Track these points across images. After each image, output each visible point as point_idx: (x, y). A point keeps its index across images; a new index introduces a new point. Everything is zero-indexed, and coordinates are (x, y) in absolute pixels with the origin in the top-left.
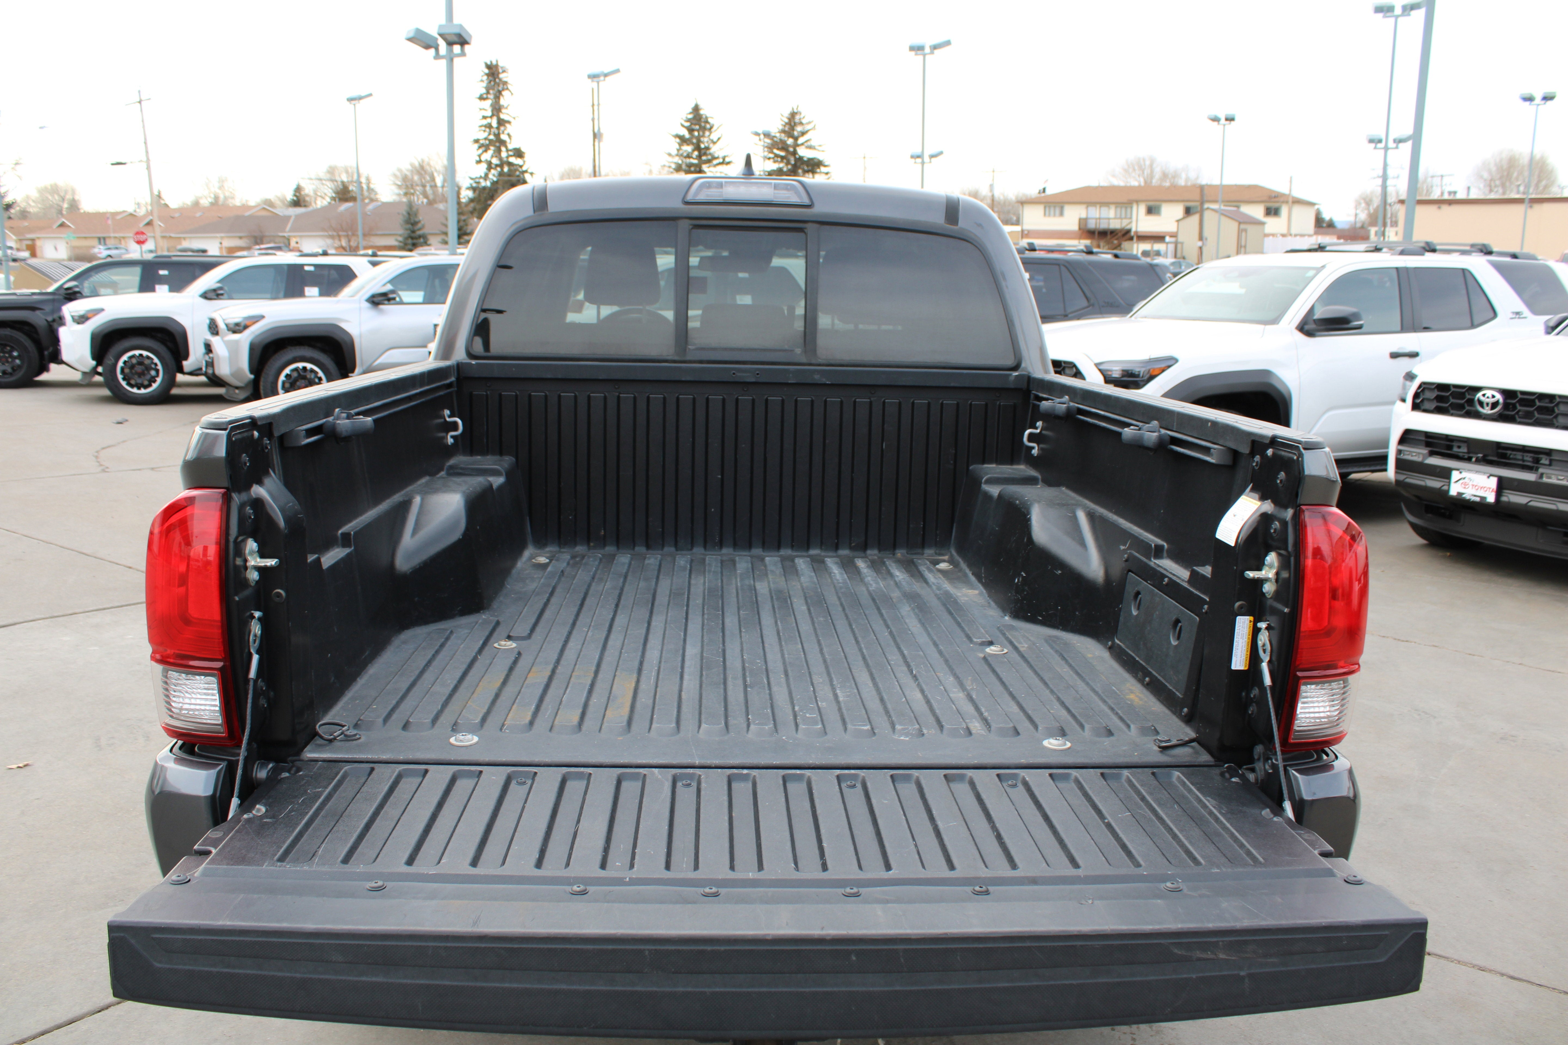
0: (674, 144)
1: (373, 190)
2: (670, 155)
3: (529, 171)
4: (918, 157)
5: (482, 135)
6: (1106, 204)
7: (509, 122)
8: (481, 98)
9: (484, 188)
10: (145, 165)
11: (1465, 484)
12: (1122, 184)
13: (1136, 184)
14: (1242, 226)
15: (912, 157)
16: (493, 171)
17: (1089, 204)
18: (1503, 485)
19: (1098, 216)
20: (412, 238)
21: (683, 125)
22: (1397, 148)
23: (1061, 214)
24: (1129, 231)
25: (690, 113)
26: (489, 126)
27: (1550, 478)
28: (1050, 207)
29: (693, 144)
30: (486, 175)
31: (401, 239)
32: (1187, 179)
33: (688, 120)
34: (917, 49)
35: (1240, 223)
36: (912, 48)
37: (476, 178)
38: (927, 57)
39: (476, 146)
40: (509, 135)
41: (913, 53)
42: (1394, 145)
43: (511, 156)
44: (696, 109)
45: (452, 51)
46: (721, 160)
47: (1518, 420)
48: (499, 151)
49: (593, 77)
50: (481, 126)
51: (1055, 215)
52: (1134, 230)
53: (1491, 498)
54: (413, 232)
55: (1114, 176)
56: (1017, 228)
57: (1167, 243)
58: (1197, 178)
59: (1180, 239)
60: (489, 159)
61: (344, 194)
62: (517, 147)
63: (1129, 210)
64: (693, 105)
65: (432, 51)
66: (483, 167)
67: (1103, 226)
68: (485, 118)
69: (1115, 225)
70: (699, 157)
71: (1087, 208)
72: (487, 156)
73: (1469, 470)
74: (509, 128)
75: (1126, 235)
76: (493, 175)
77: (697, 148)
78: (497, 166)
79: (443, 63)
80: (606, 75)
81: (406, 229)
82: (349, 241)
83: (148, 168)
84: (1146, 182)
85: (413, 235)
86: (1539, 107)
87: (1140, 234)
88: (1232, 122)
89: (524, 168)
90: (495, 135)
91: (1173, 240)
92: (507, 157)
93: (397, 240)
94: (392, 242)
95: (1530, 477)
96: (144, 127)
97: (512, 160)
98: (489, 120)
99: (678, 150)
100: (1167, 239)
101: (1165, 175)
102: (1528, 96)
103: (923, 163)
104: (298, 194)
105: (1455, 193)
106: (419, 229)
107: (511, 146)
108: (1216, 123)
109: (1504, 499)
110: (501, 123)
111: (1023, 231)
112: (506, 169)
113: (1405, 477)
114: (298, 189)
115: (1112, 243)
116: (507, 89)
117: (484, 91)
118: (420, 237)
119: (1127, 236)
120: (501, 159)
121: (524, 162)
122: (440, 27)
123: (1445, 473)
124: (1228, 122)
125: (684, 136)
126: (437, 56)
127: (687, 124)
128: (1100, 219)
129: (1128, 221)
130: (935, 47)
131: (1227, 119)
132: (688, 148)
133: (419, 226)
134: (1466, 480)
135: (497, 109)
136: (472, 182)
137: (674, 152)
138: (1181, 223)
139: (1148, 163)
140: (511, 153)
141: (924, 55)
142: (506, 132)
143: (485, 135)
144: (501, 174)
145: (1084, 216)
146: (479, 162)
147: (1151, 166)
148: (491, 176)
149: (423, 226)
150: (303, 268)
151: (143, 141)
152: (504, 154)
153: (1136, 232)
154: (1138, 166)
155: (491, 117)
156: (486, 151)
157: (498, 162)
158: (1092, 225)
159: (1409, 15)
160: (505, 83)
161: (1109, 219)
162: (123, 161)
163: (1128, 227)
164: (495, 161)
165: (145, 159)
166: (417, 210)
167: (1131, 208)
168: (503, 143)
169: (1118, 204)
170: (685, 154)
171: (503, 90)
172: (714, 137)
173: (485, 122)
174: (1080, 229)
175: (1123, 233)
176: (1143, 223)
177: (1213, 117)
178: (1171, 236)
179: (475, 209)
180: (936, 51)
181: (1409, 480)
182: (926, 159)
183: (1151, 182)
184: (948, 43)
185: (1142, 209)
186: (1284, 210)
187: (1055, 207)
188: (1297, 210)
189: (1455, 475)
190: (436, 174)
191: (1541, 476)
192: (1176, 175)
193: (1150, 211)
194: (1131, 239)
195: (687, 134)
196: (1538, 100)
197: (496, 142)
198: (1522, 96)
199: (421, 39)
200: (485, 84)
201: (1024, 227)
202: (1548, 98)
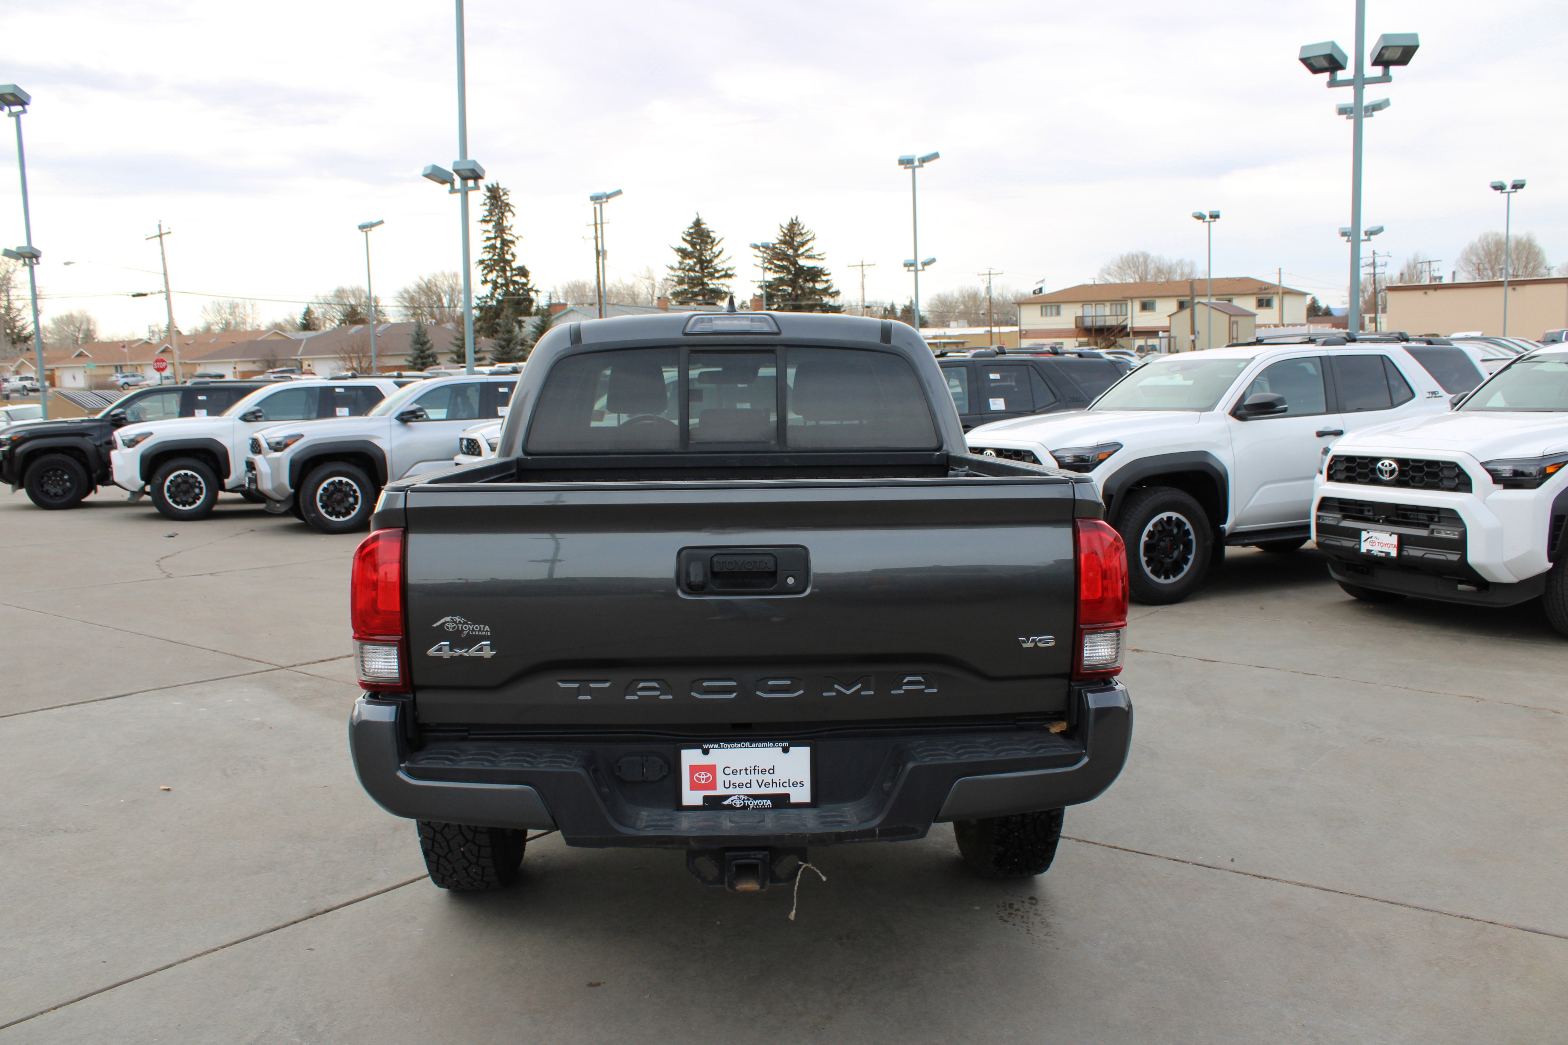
0: (675, 259)
1: (381, 312)
2: (672, 268)
3: (534, 289)
4: (911, 265)
5: (487, 256)
6: (1102, 302)
7: (513, 242)
8: (485, 220)
9: (491, 307)
10: (164, 296)
11: (1373, 542)
12: (1118, 281)
13: (1132, 281)
14: (1233, 319)
15: (905, 265)
16: (499, 291)
17: (1084, 302)
18: (1402, 541)
19: (1094, 314)
20: (422, 358)
21: (684, 240)
22: (1369, 240)
23: (1058, 314)
24: (1125, 327)
25: (691, 228)
26: (493, 247)
27: (1440, 533)
28: (1046, 306)
29: (695, 257)
30: (492, 294)
31: (410, 359)
32: (1182, 274)
33: (690, 234)
34: (906, 162)
35: (1230, 316)
36: (902, 162)
37: (483, 297)
38: (917, 170)
39: (481, 267)
40: (513, 255)
41: (902, 167)
42: (1366, 238)
43: (516, 275)
44: (697, 224)
45: (467, 185)
46: (723, 273)
47: (1412, 484)
48: (504, 270)
49: (596, 199)
50: (485, 248)
51: (1051, 315)
52: (1129, 326)
53: (1394, 553)
54: (423, 352)
55: (1109, 274)
56: (1016, 329)
57: (1161, 338)
58: (1191, 273)
59: (1173, 334)
60: (494, 279)
61: (352, 317)
62: (521, 265)
63: (1124, 307)
64: (694, 220)
65: (448, 186)
66: (489, 286)
67: (1100, 323)
68: (489, 239)
69: (1111, 322)
70: (702, 269)
71: (1083, 306)
72: (492, 276)
73: (1375, 530)
74: (513, 249)
75: (1122, 331)
76: (499, 294)
77: (700, 260)
78: (502, 285)
79: (458, 196)
80: (608, 197)
81: (416, 350)
82: (360, 363)
83: (168, 298)
84: (1141, 279)
85: (422, 355)
86: (1511, 194)
87: (1135, 330)
88: (1217, 220)
89: (529, 286)
90: (499, 255)
91: (1166, 334)
92: (512, 276)
93: (406, 360)
94: (402, 362)
95: (1423, 533)
96: (164, 259)
97: (516, 278)
98: (493, 241)
99: (681, 263)
100: (1161, 334)
101: (1159, 271)
102: (1500, 184)
103: (916, 271)
104: (307, 318)
105: (1440, 278)
106: (428, 349)
107: (515, 265)
108: (1201, 221)
109: (1405, 553)
110: (505, 243)
111: (1020, 331)
112: (511, 288)
113: (1324, 539)
114: (308, 313)
115: (1109, 339)
116: (510, 210)
117: (486, 213)
118: (429, 356)
119: (1124, 332)
120: (506, 278)
121: (528, 281)
122: (455, 163)
123: (1356, 534)
124: (1213, 220)
125: (686, 249)
126: (453, 190)
127: (689, 238)
128: (1096, 316)
129: (1124, 317)
130: (924, 160)
131: (1211, 217)
132: (691, 262)
133: (428, 345)
134: (1373, 539)
135: (500, 230)
136: (478, 302)
137: (677, 265)
138: (1172, 318)
139: (1141, 259)
140: (514, 272)
141: (914, 169)
142: (510, 252)
143: (490, 255)
144: (507, 293)
145: (1080, 314)
146: (485, 282)
147: (1145, 262)
148: (496, 296)
149: (432, 346)
150: (334, 390)
151: (162, 272)
152: (509, 274)
153: (1132, 328)
154: (1131, 262)
155: (495, 238)
156: (491, 271)
157: (504, 282)
158: (1088, 323)
159: (1372, 116)
160: (507, 205)
161: (1105, 316)
162: (144, 292)
163: (1124, 324)
164: (500, 281)
165: (164, 289)
166: (426, 330)
167: (1126, 304)
168: (508, 262)
169: (1113, 302)
170: (687, 267)
171: (505, 211)
172: (716, 249)
173: (489, 243)
174: (1076, 327)
175: (1118, 329)
176: (1139, 319)
177: (1198, 215)
178: (1164, 331)
179: (481, 328)
180: (925, 164)
181: (1327, 542)
182: (920, 267)
183: (1146, 278)
184: (936, 156)
185: (1137, 305)
186: (1276, 302)
187: (1051, 306)
188: (1287, 300)
189: (1364, 535)
190: (442, 295)
191: (1432, 531)
192: (1170, 271)
193: (1145, 307)
194: (1128, 335)
195: (689, 248)
196: (1508, 189)
197: (501, 263)
198: (1494, 185)
199: (437, 175)
200: (487, 208)
201: (1022, 328)
202: (1518, 186)
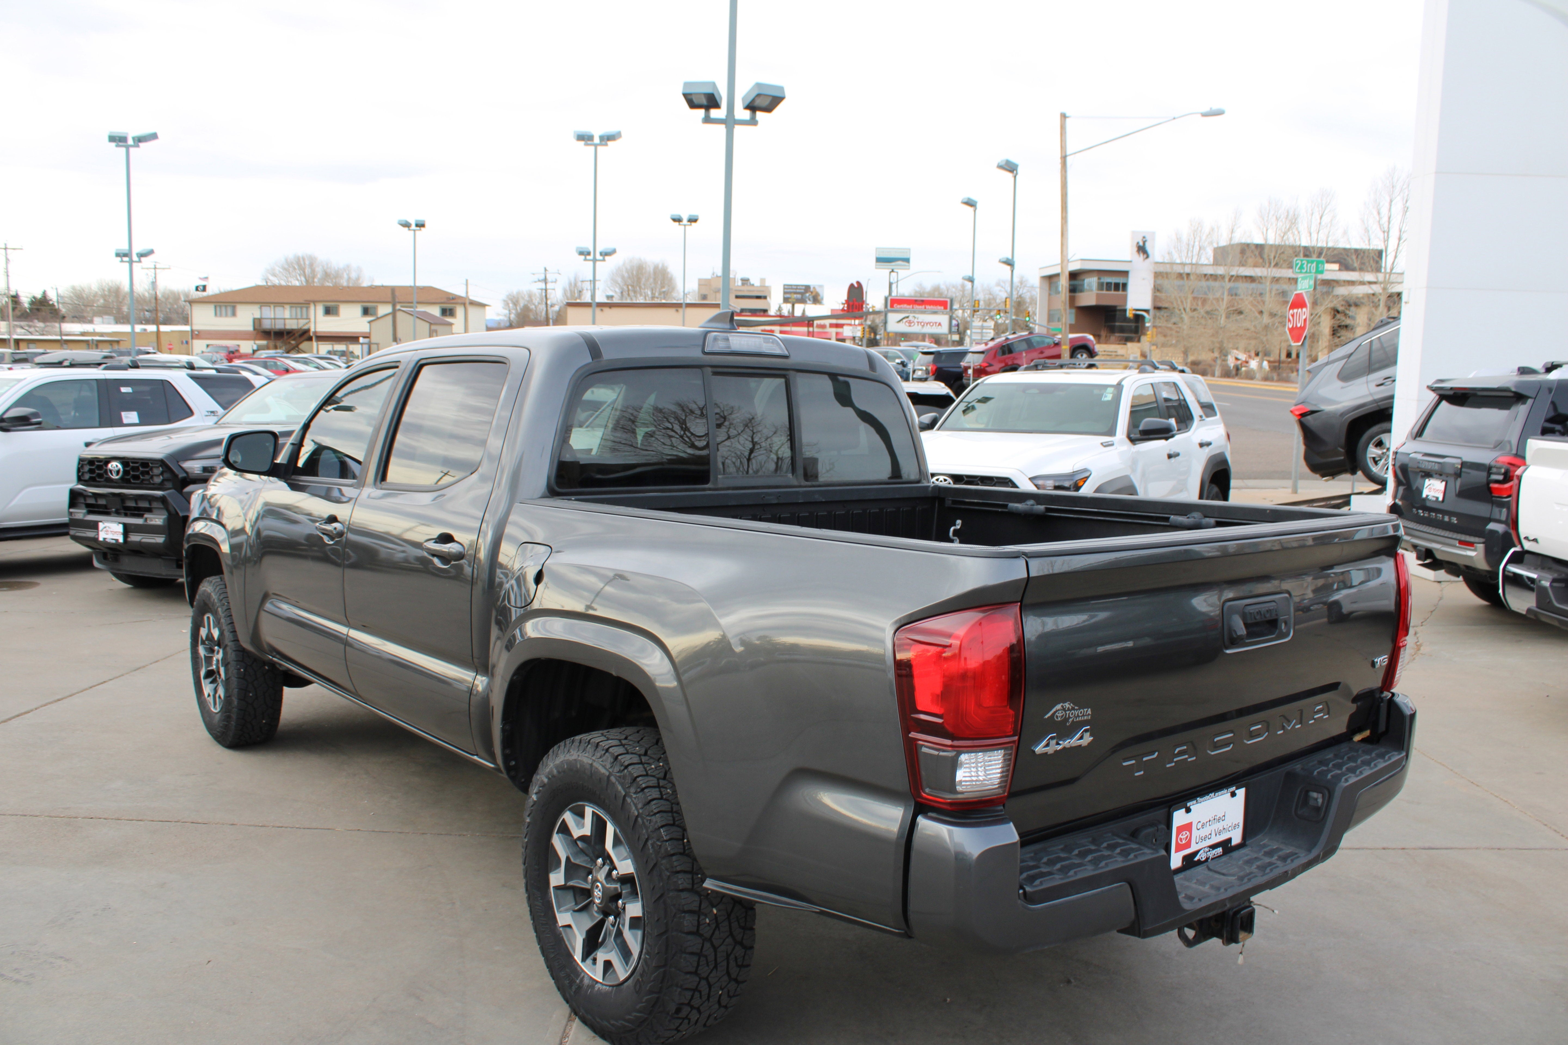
4: (125, 255)
6: (281, 304)
12: (283, 283)
13: (297, 284)
14: (433, 327)
15: (118, 255)
17: (263, 304)
19: (273, 317)
22: (604, 260)
23: (234, 314)
24: (308, 331)
28: (220, 307)
34: (118, 140)
35: (431, 324)
36: (112, 139)
38: (132, 150)
41: (113, 144)
42: (601, 258)
51: (226, 315)
52: (312, 330)
55: (274, 275)
56: (187, 328)
57: (362, 344)
59: (374, 339)
63: (304, 310)
67: (279, 326)
69: (292, 325)
71: (261, 308)
75: (304, 335)
84: (307, 281)
86: (684, 227)
87: (318, 335)
88: (422, 229)
91: (366, 340)
100: (361, 340)
101: (327, 275)
102: (678, 217)
103: (131, 262)
105: (612, 297)
108: (407, 229)
111: (192, 331)
115: (290, 343)
119: (306, 336)
124: (418, 228)
128: (275, 319)
129: (306, 321)
130: (139, 140)
131: (417, 225)
138: (373, 324)
139: (307, 263)
141: (128, 148)
145: (258, 316)
147: (311, 265)
153: (315, 332)
154: (300, 264)
158: (267, 325)
159: (606, 145)
161: (285, 319)
163: (306, 327)
167: (308, 308)
169: (292, 304)
174: (255, 329)
175: (299, 333)
176: (322, 324)
177: (403, 223)
178: (364, 337)
180: (141, 144)
182: (135, 258)
183: (313, 282)
184: (154, 136)
185: (320, 310)
186: (460, 311)
187: (226, 307)
188: (472, 310)
192: (338, 275)
193: (328, 311)
194: (310, 339)
196: (685, 222)
198: (674, 217)
201: (195, 328)
202: (693, 220)
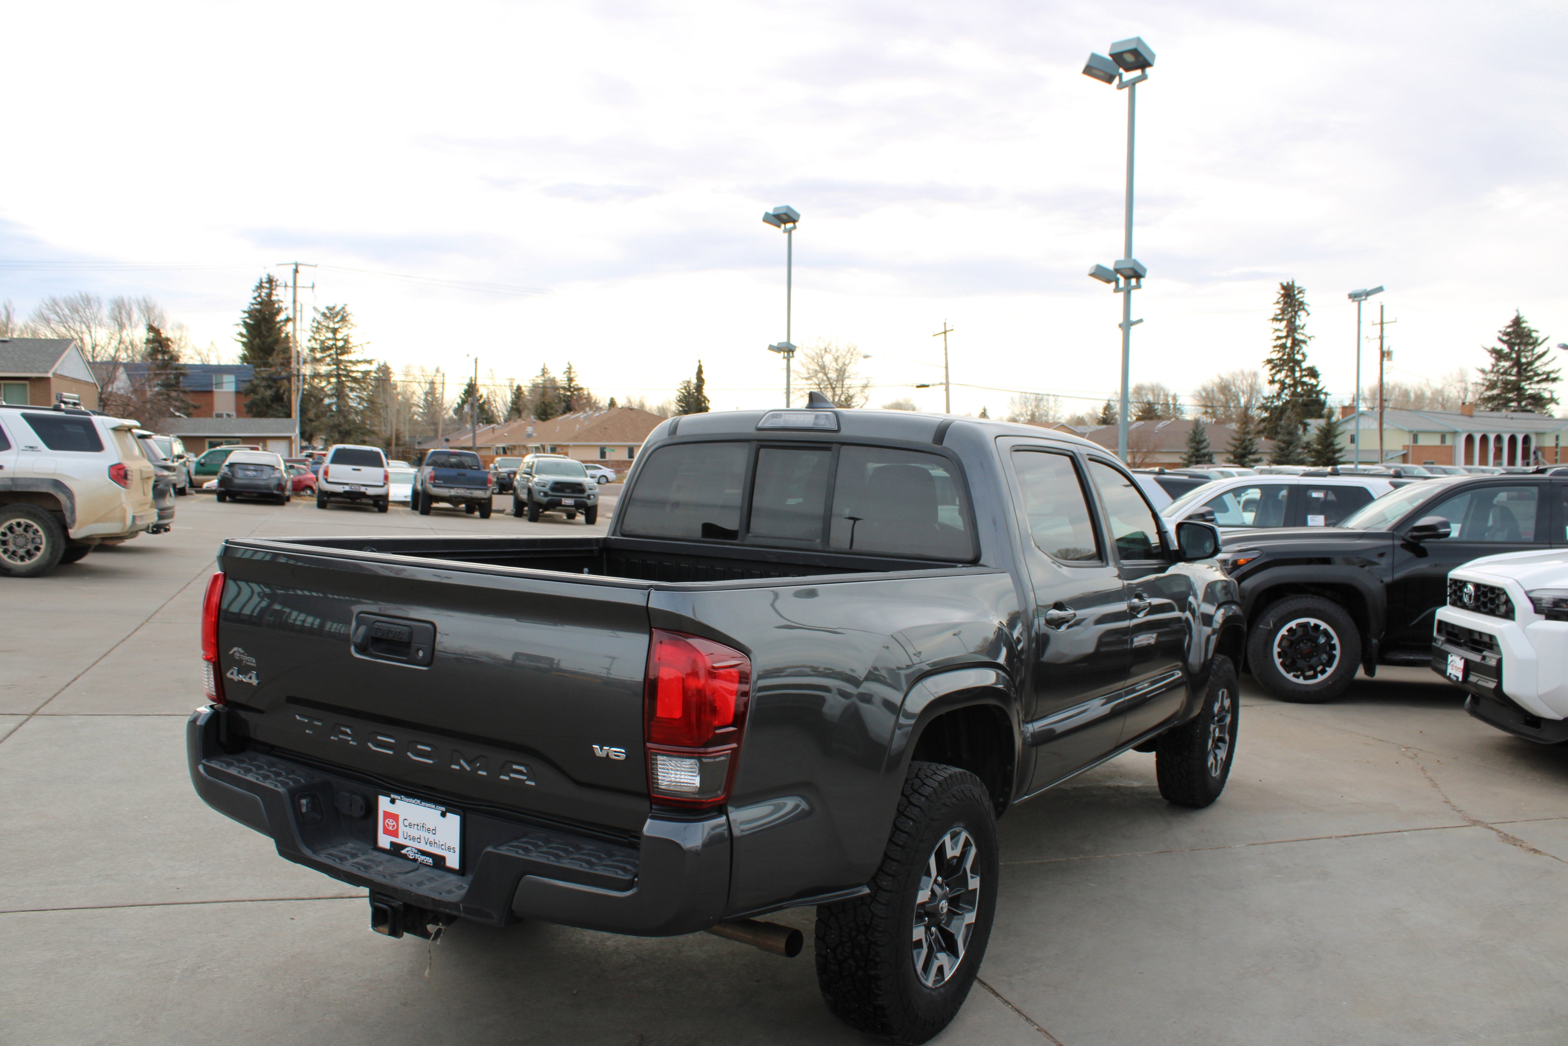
0: (1488, 362)
1: (1179, 409)
2: (1483, 371)
3: (1324, 391)
5: (1276, 356)
7: (1304, 342)
8: (1275, 319)
9: (1276, 407)
10: (944, 387)
16: (1286, 391)
20: (1197, 457)
21: (1500, 340)
25: (1509, 327)
26: (1283, 346)
29: (1512, 359)
30: (1279, 396)
31: (1185, 456)
33: (1507, 334)
37: (1269, 397)
39: (1269, 366)
40: (1304, 355)
43: (1305, 376)
44: (1517, 322)
45: (1130, 284)
46: (1545, 376)
48: (1293, 370)
49: (1355, 296)
50: (1275, 347)
54: (1198, 450)
60: (1282, 379)
61: (1149, 413)
62: (1311, 365)
64: (1513, 317)
65: (1113, 284)
66: (1277, 386)
68: (1279, 338)
70: (1519, 373)
72: (1280, 376)
74: (1305, 348)
76: (1286, 396)
77: (1517, 363)
78: (1290, 386)
80: (1368, 294)
81: (1192, 448)
82: (1134, 458)
83: (947, 390)
85: (1196, 453)
89: (1319, 388)
90: (1289, 355)
92: (1302, 376)
93: (1181, 458)
94: (1176, 459)
96: (946, 354)
97: (1305, 379)
98: (1284, 341)
99: (1493, 366)
104: (1107, 413)
106: (1204, 448)
107: (1305, 365)
110: (1296, 343)
112: (1299, 389)
114: (1108, 408)
116: (1303, 309)
117: (1279, 312)
118: (1204, 455)
120: (1294, 379)
121: (1318, 383)
122: (1117, 262)
125: (1501, 350)
126: (1117, 289)
127: (1505, 338)
132: (1507, 364)
133: (1205, 444)
135: (1292, 329)
136: (1265, 401)
137: (1488, 368)
140: (1304, 373)
142: (1301, 352)
143: (1280, 355)
144: (1294, 394)
146: (1272, 382)
148: (1283, 396)
149: (1208, 445)
151: (944, 366)
152: (1297, 374)
155: (1286, 337)
156: (1280, 371)
157: (1292, 382)
160: (1301, 303)
164: (1288, 381)
165: (944, 382)
166: (1203, 429)
168: (1298, 363)
170: (1502, 370)
171: (1299, 310)
172: (1539, 350)
173: (1279, 342)
179: (1265, 428)
190: (1241, 394)
195: (1505, 349)
197: (1290, 362)
199: (1100, 274)
200: (1280, 306)
